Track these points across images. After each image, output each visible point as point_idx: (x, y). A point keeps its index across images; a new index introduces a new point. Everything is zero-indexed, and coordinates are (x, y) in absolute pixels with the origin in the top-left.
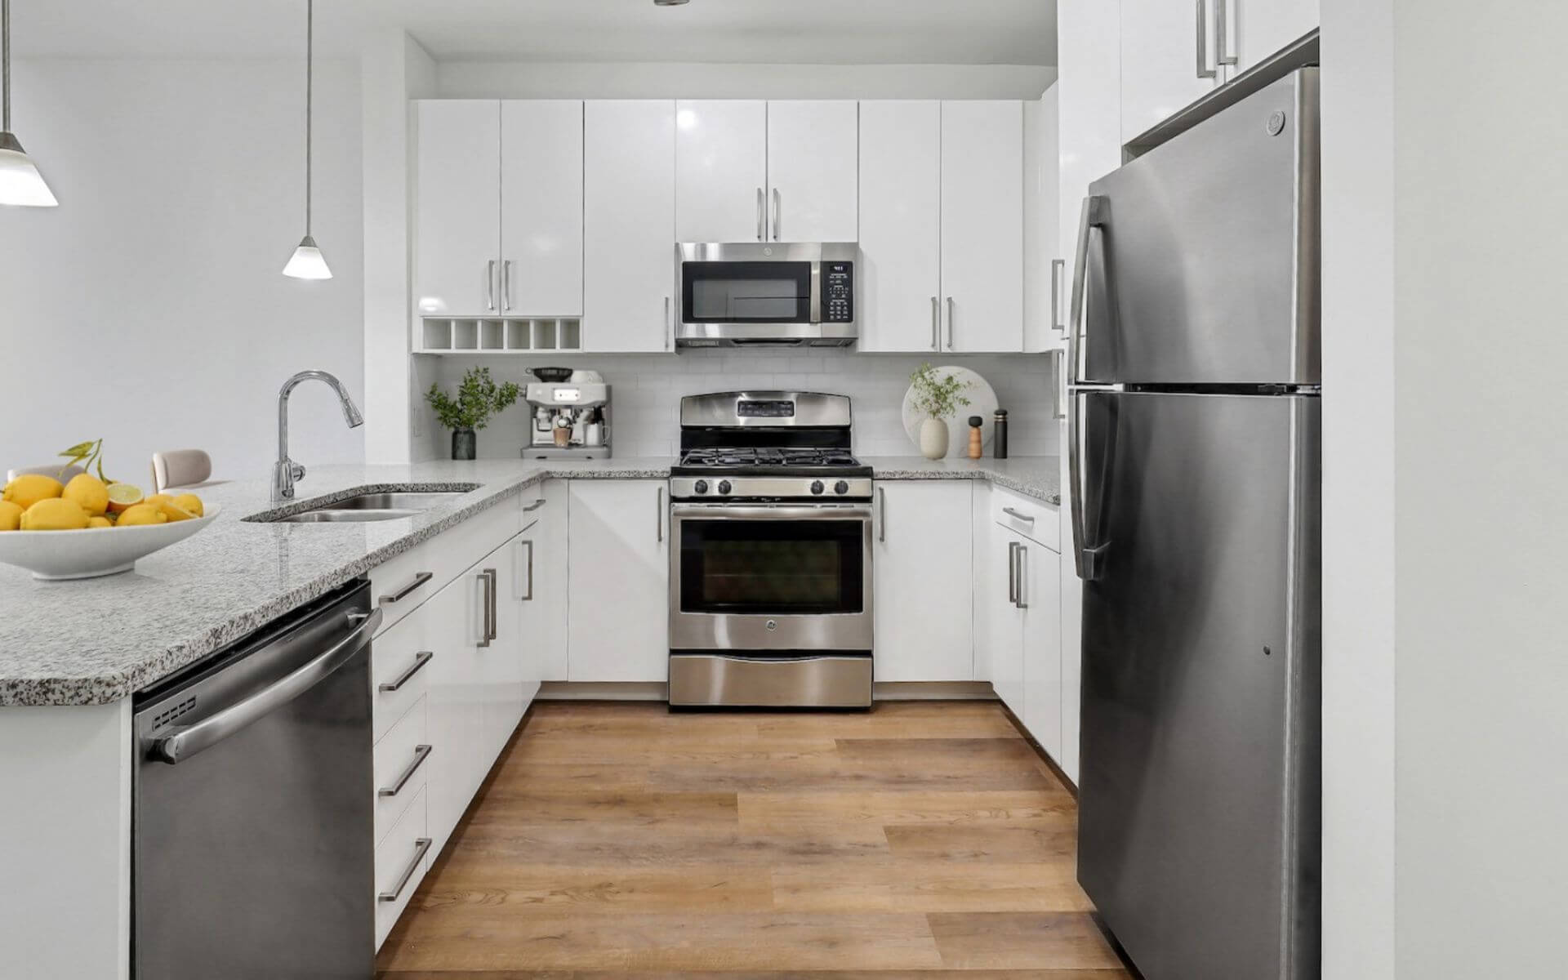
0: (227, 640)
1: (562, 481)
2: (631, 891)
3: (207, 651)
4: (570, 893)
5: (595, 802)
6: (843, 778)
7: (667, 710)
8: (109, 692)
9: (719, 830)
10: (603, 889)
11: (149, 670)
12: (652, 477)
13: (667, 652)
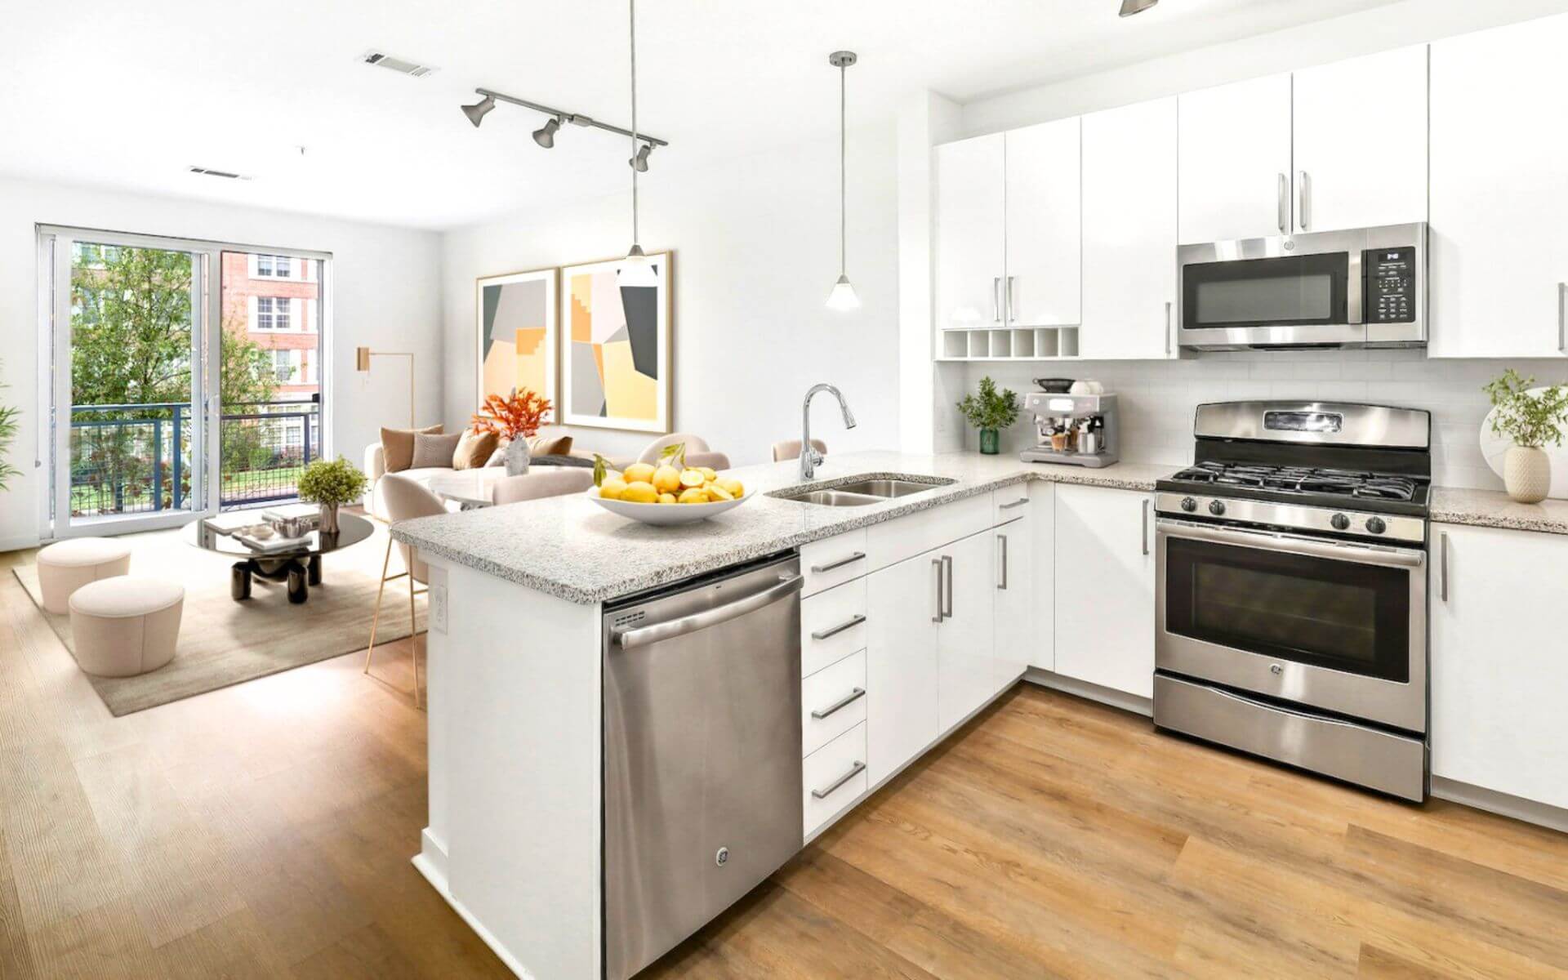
0: (667, 580)
1: (1049, 483)
2: (1035, 879)
3: (652, 585)
4: (981, 857)
5: (1038, 789)
6: (1336, 870)
7: (1153, 728)
8: (585, 598)
9: (1151, 862)
10: (1010, 866)
11: (610, 590)
12: (1137, 488)
13: (1154, 669)
